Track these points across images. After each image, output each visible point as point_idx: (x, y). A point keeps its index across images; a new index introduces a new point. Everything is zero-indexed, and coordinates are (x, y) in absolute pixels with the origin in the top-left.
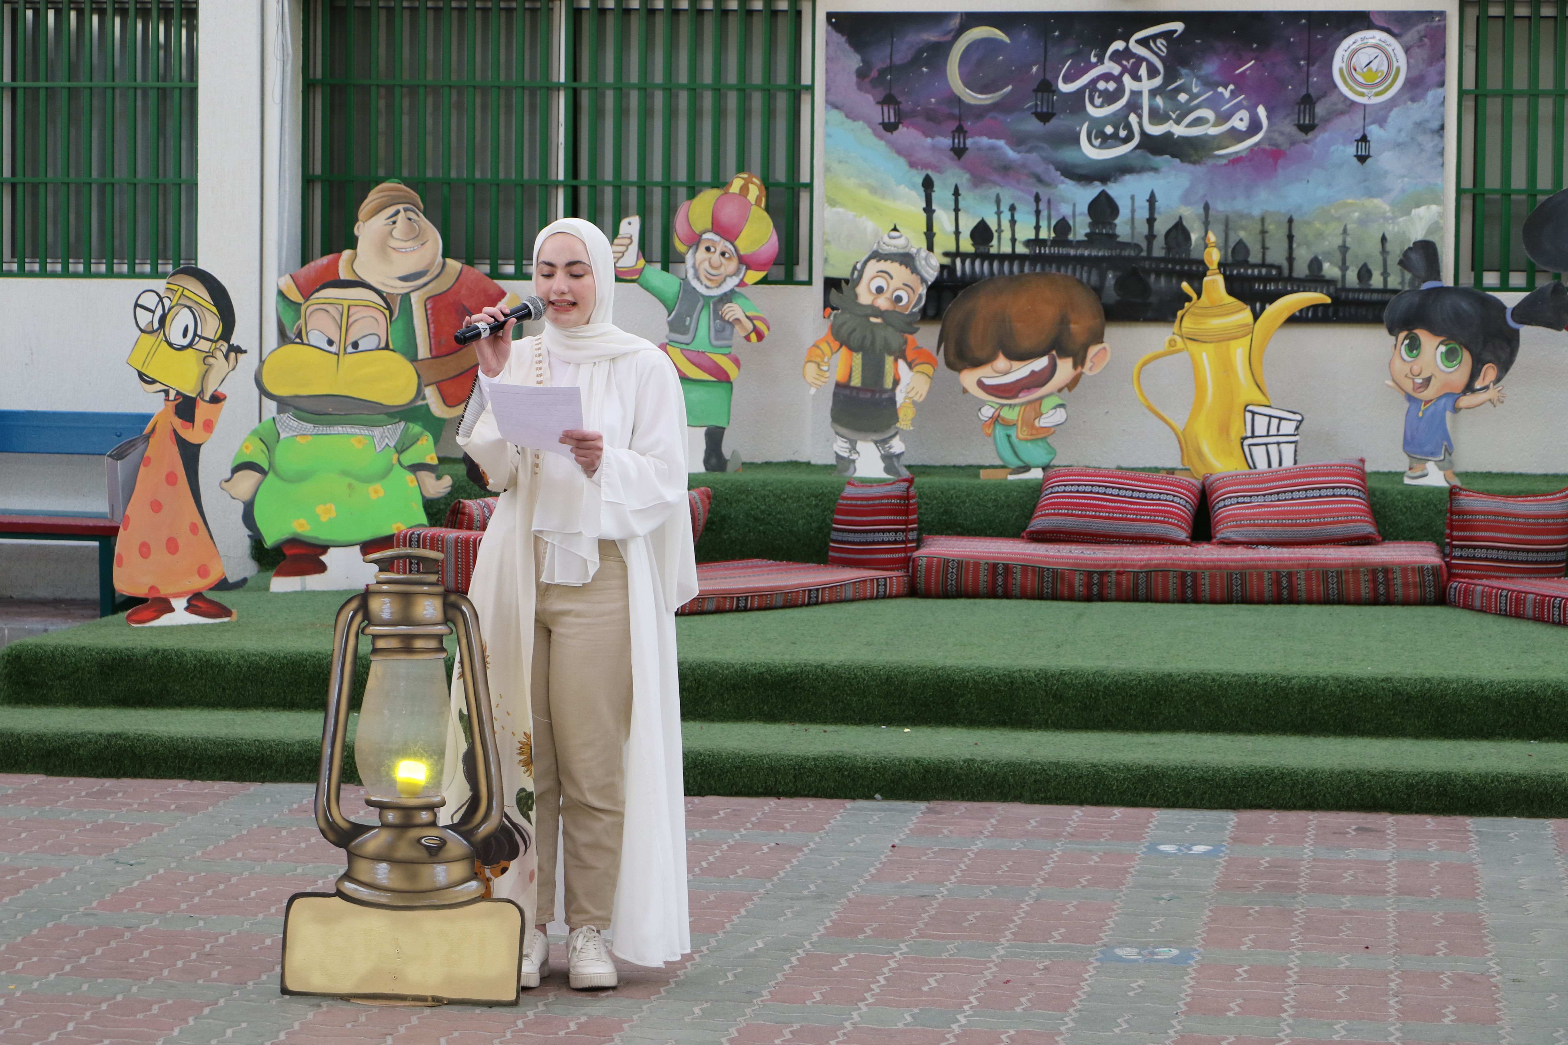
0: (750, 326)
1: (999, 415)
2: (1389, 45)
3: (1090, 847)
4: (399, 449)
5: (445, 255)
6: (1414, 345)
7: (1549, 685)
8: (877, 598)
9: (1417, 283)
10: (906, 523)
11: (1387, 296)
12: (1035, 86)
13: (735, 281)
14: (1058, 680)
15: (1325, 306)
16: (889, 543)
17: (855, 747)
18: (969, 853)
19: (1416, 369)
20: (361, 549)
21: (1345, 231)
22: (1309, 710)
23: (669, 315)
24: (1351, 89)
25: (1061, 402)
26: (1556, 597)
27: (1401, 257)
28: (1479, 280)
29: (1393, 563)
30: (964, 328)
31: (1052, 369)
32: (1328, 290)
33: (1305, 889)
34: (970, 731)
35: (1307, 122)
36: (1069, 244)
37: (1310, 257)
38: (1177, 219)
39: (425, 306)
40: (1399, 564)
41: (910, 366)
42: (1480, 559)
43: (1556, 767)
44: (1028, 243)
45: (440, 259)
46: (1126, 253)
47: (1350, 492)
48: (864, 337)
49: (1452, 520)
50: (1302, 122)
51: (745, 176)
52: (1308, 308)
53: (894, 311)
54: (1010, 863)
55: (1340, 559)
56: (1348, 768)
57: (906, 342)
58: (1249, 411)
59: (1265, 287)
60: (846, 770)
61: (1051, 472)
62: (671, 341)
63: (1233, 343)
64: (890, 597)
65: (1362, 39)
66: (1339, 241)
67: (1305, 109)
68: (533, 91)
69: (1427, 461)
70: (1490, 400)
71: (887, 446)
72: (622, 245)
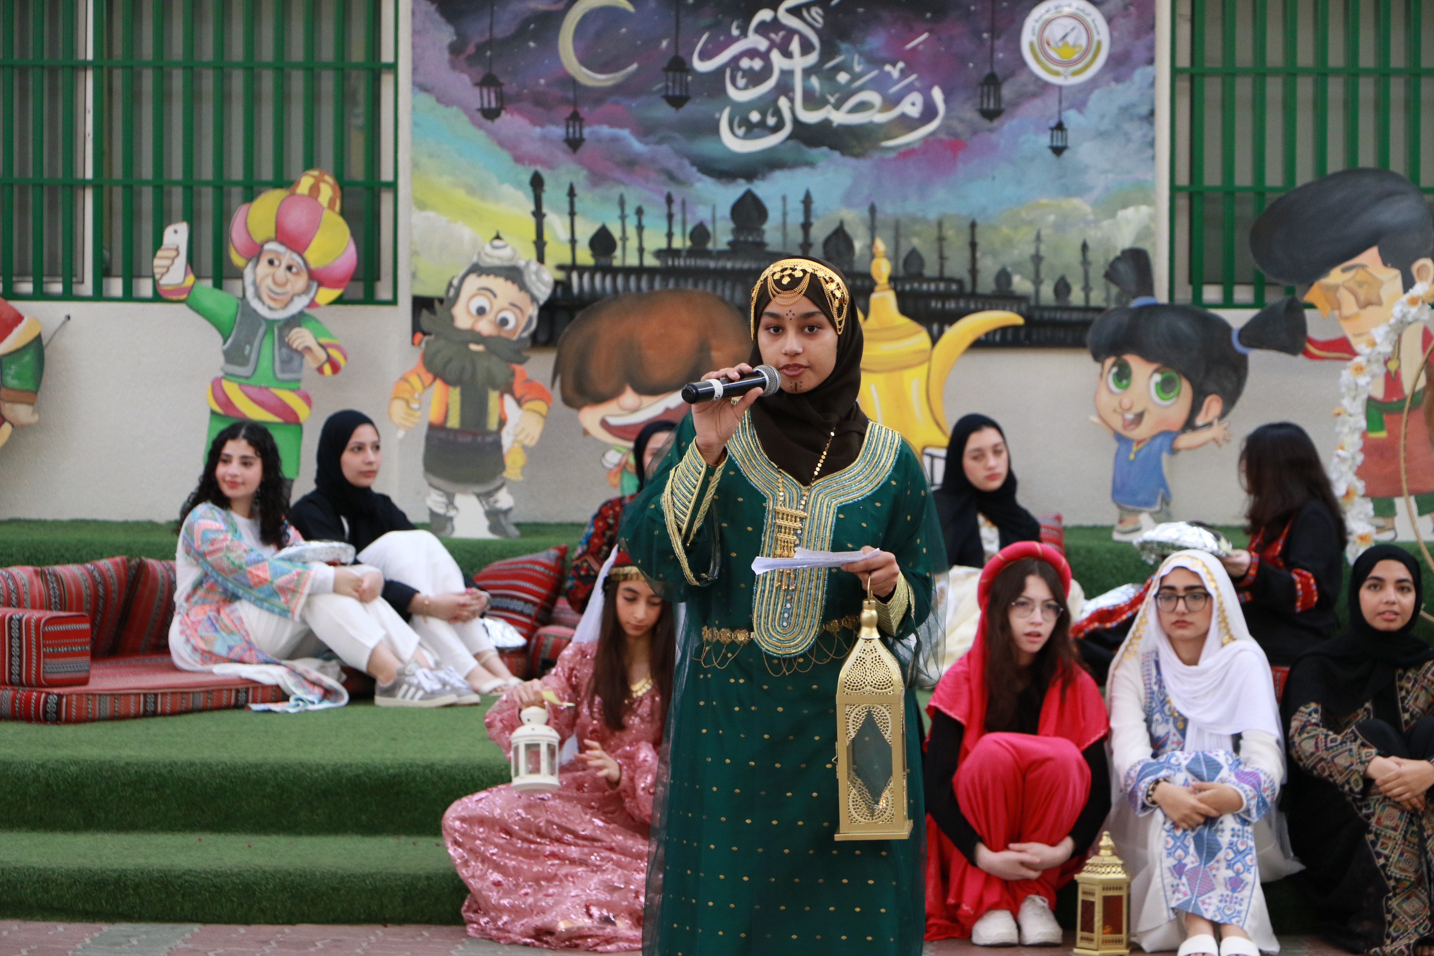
0: (322, 355)
1: (627, 462)
2: (1089, 15)
6: (1123, 374)
9: (1125, 299)
11: (1089, 316)
12: (665, 64)
13: (304, 301)
15: (1016, 328)
19: (1126, 402)
21: (1038, 238)
23: (225, 342)
24: (1045, 68)
27: (1107, 267)
28: (1197, 294)
30: (584, 356)
32: (1019, 308)
35: (992, 106)
36: (707, 254)
37: (996, 269)
38: (838, 224)
41: (519, 402)
44: (659, 254)
48: (463, 369)
50: (985, 107)
51: (316, 173)
52: (995, 331)
53: (499, 337)
57: (513, 374)
58: (928, 454)
59: (944, 305)
62: (227, 374)
63: (907, 373)
65: (1056, 8)
66: (1031, 250)
67: (989, 92)
68: (53, 71)
69: (1140, 512)
70: (1215, 440)
71: (492, 500)
72: (166, 258)
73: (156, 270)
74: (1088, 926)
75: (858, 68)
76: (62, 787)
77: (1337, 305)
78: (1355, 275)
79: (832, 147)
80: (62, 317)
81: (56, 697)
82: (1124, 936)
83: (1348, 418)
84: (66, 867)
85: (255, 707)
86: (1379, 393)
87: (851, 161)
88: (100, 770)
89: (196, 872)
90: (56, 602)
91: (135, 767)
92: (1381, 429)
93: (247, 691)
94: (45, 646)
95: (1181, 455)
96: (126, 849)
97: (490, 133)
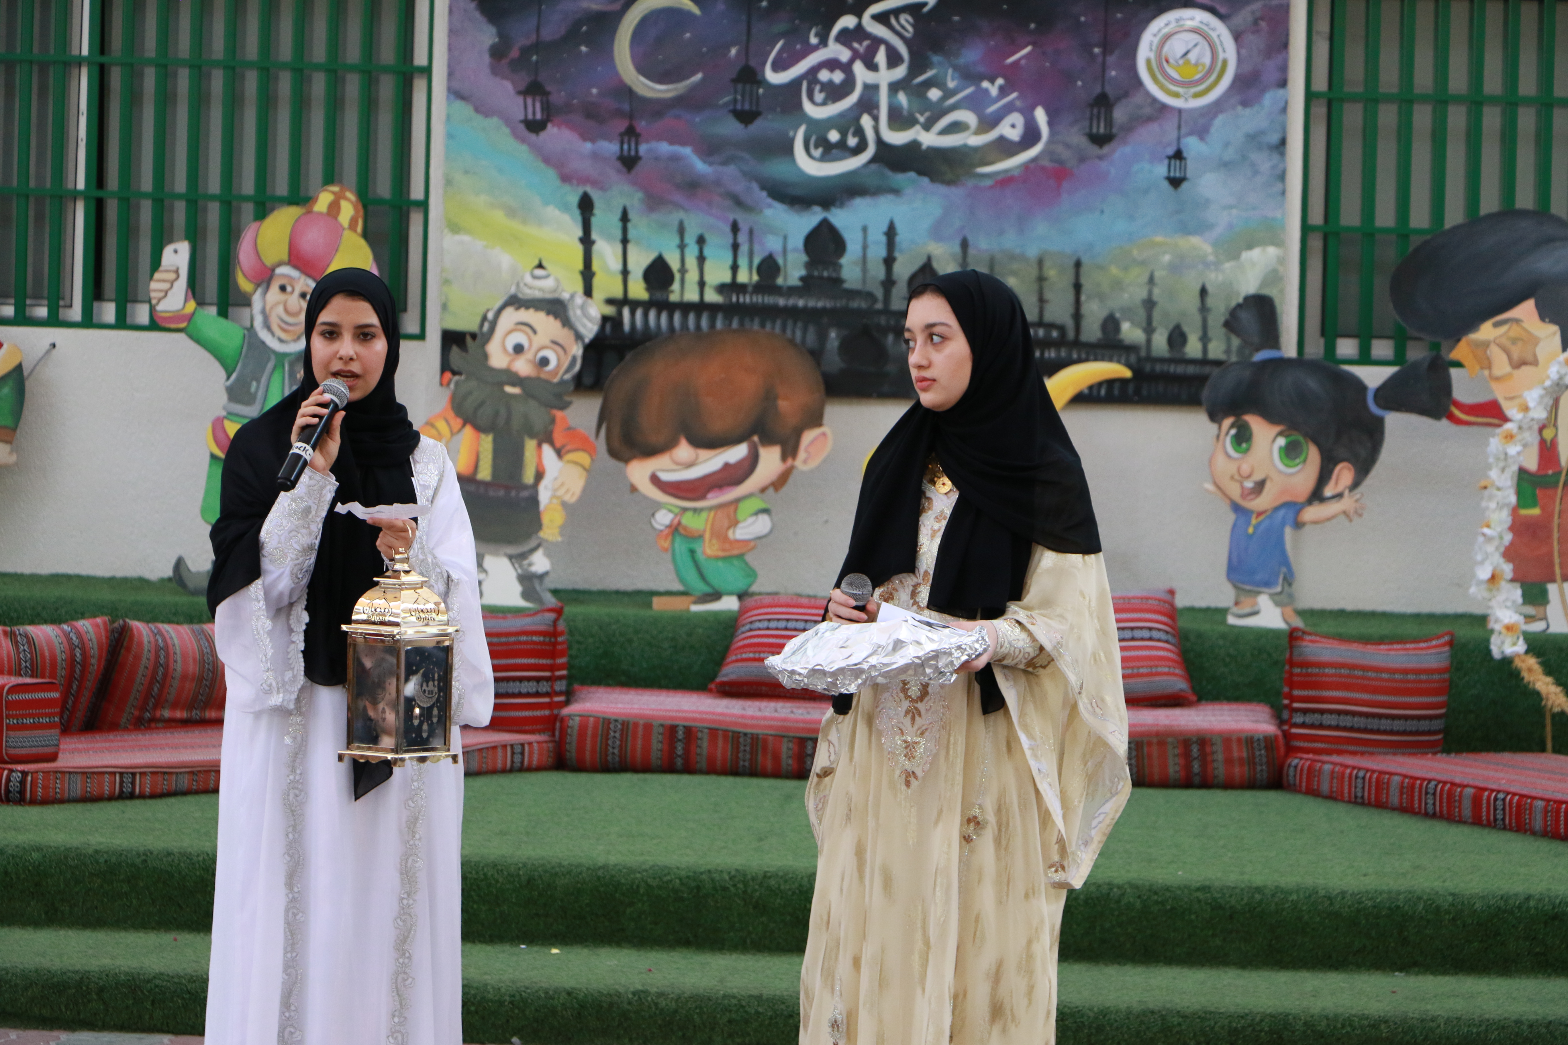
1: (679, 524)
2: (1214, 29)
6: (1243, 437)
7: (1419, 898)
8: (511, 770)
9: (1247, 352)
10: (552, 668)
11: (1207, 370)
12: (734, 75)
14: (761, 884)
15: (1123, 381)
16: (528, 695)
17: (485, 973)
19: (1245, 468)
21: (1151, 280)
22: (1098, 928)
23: (228, 378)
24: (1162, 87)
25: (764, 506)
26: (1430, 781)
27: (1227, 316)
28: (1330, 348)
29: (1212, 732)
31: (752, 461)
32: (1128, 359)
34: (642, 953)
35: (1102, 130)
36: (777, 290)
37: (1103, 314)
38: (925, 259)
40: (1221, 733)
41: (559, 453)
42: (1330, 727)
43: (1429, 1007)
44: (722, 288)
46: (855, 304)
47: (1155, 634)
48: (497, 413)
49: (1291, 674)
50: (1094, 130)
51: (336, 189)
52: (1100, 384)
53: (538, 379)
55: (1141, 725)
56: (1151, 1006)
57: (553, 421)
60: (473, 1004)
61: (749, 602)
62: (230, 413)
64: (530, 769)
65: (1177, 20)
66: (1143, 294)
67: (1099, 113)
68: (44, 67)
69: (1259, 593)
70: (1344, 513)
71: (525, 562)
72: (164, 281)
73: (153, 295)
75: (951, 84)
76: (23, 876)
77: (1488, 364)
78: (1509, 329)
79: (921, 173)
80: (46, 346)
81: (20, 775)
83: (1495, 492)
84: (21, 967)
86: (1532, 464)
87: (942, 189)
88: (66, 858)
89: (168, 975)
90: (26, 667)
91: (105, 855)
92: (1534, 506)
94: (8, 717)
95: (1307, 529)
96: (91, 948)
97: (534, 148)
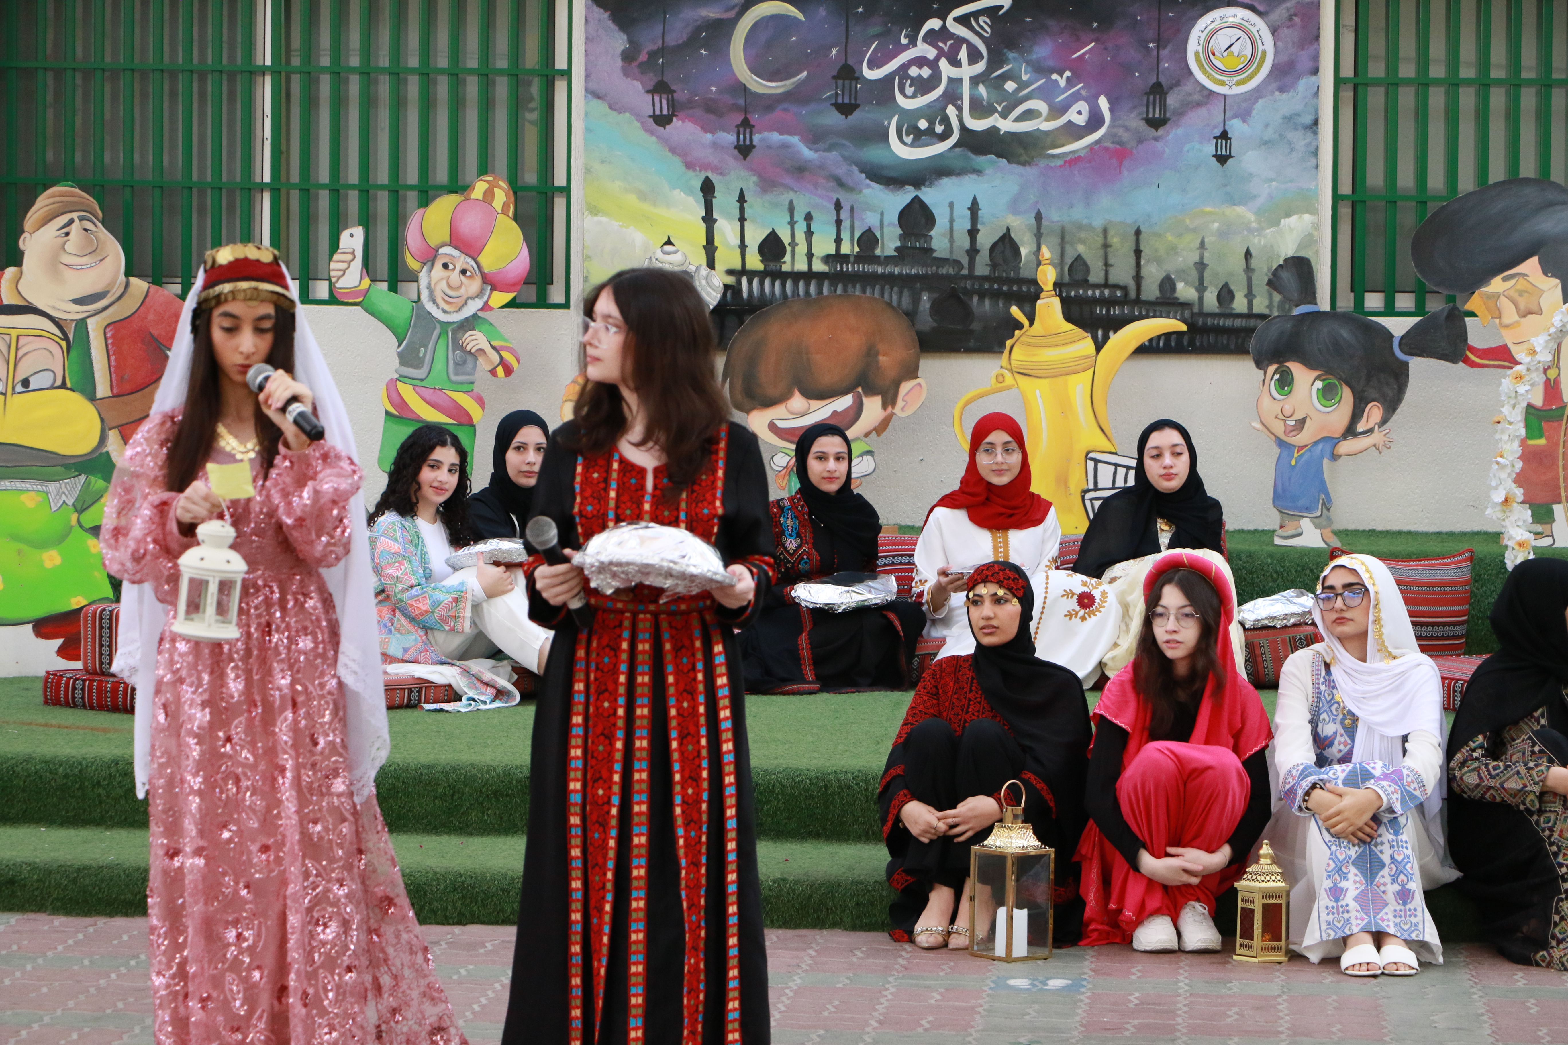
0: (496, 359)
1: (794, 463)
2: (1253, 25)
3: (927, 982)
4: (79, 507)
5: (128, 273)
6: (1285, 381)
9: (1287, 306)
11: (1252, 322)
12: (835, 73)
13: (479, 303)
15: (1180, 334)
18: (787, 991)
19: (1288, 410)
20: (34, 627)
21: (1202, 244)
23: (399, 345)
24: (1209, 77)
25: (869, 448)
26: (1457, 680)
27: (1270, 275)
28: (1359, 302)
30: (752, 361)
31: (857, 410)
32: (1182, 314)
33: (1184, 1031)
34: (778, 844)
35: (1157, 115)
36: (876, 260)
37: (1161, 275)
38: (1004, 231)
39: (105, 334)
44: (827, 259)
45: (122, 277)
46: (943, 271)
50: (1151, 115)
51: (490, 178)
52: (1159, 337)
54: (837, 1003)
58: (1092, 459)
59: (1108, 311)
62: (401, 376)
63: (1072, 379)
65: (1222, 18)
66: (1196, 257)
67: (1155, 100)
68: (232, 76)
69: (1301, 517)
70: (1375, 445)
72: (342, 261)
73: (332, 274)
74: (1248, 933)
75: (1025, 78)
77: (1498, 314)
78: (1516, 283)
79: (999, 156)
82: (1283, 943)
85: (427, 706)
86: (1538, 401)
87: (1018, 169)
92: (1541, 437)
93: (419, 692)
95: (1341, 461)
97: (661, 139)
